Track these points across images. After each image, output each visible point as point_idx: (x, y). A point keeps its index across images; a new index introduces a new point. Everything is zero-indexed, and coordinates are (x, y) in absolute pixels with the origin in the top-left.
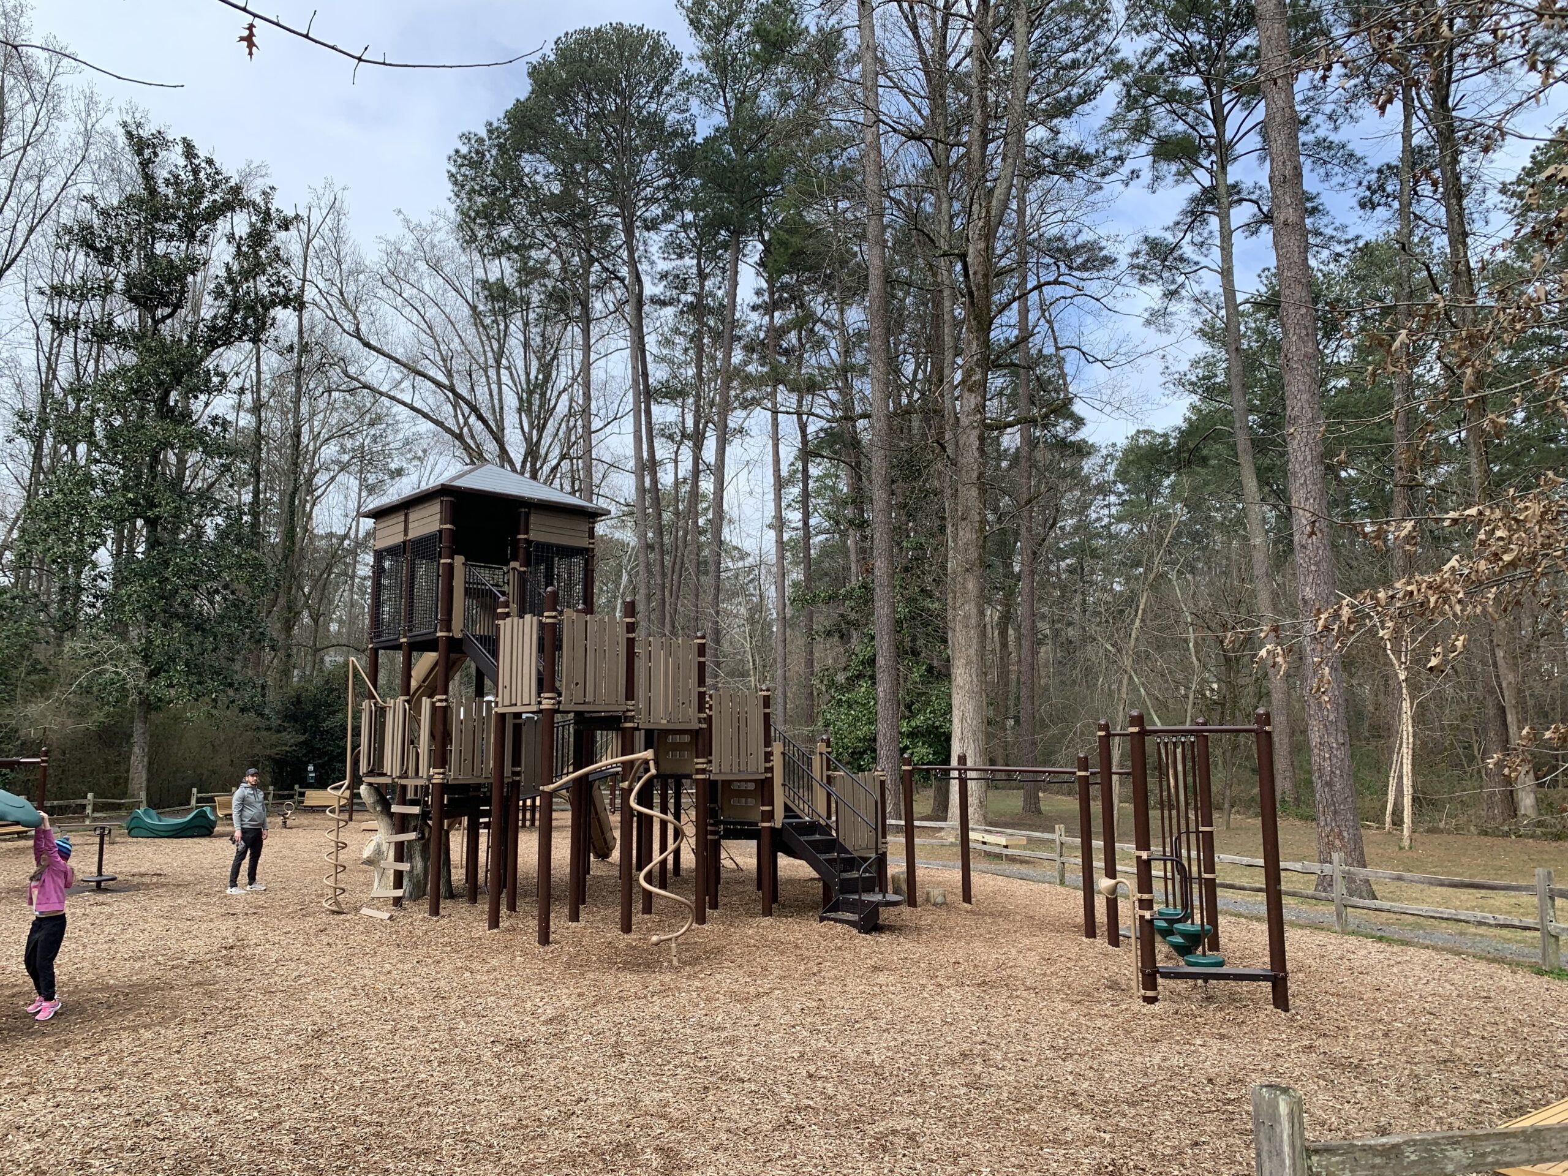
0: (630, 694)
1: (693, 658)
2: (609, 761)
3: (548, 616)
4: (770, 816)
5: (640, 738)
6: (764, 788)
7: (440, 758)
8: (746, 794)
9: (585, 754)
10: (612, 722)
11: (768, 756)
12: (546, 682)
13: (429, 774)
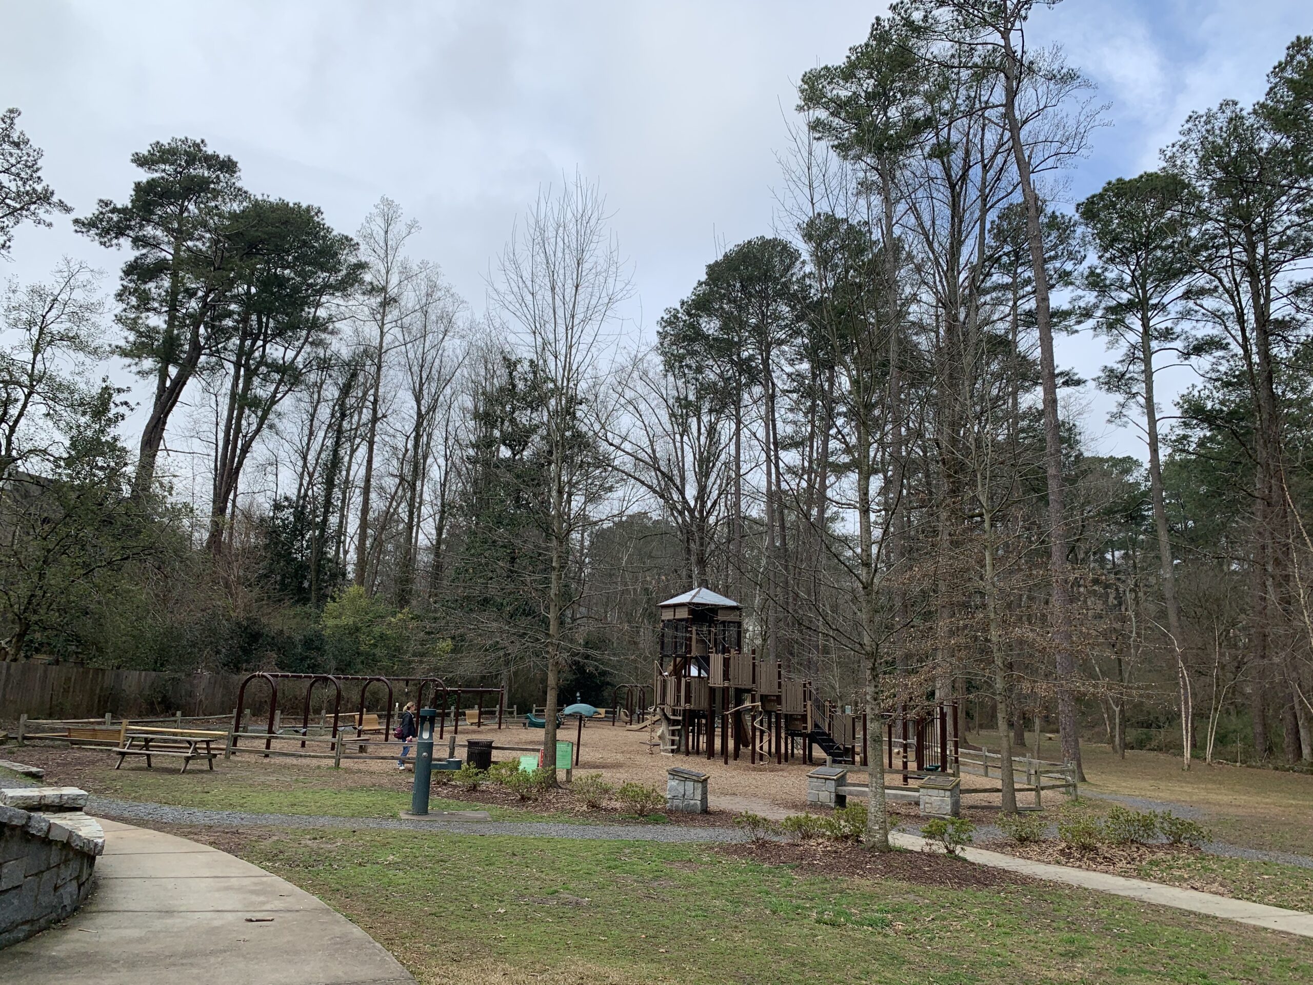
0: (754, 682)
1: (777, 670)
2: (748, 704)
3: (726, 655)
4: (806, 728)
5: (758, 697)
6: (804, 718)
7: (688, 700)
8: (797, 719)
9: (739, 702)
10: (748, 691)
11: (805, 706)
12: (726, 676)
13: (683, 705)
